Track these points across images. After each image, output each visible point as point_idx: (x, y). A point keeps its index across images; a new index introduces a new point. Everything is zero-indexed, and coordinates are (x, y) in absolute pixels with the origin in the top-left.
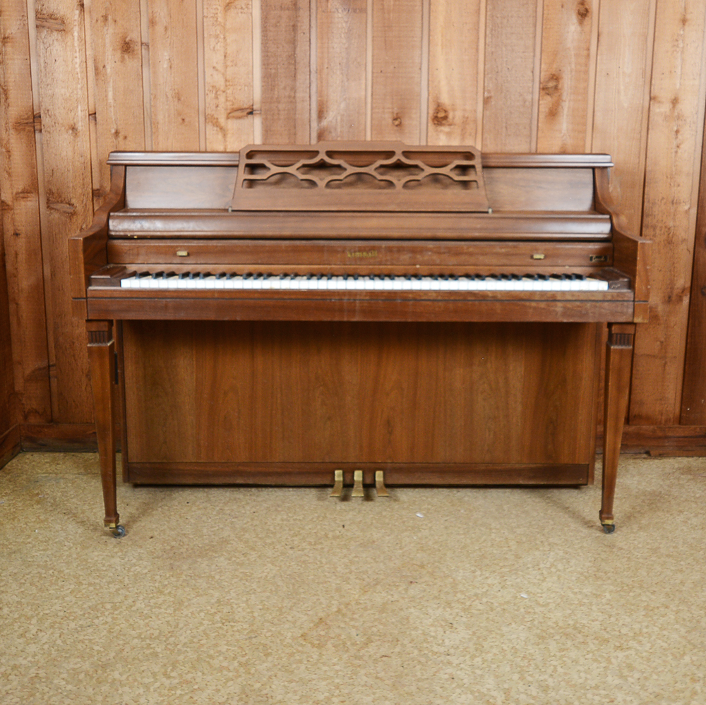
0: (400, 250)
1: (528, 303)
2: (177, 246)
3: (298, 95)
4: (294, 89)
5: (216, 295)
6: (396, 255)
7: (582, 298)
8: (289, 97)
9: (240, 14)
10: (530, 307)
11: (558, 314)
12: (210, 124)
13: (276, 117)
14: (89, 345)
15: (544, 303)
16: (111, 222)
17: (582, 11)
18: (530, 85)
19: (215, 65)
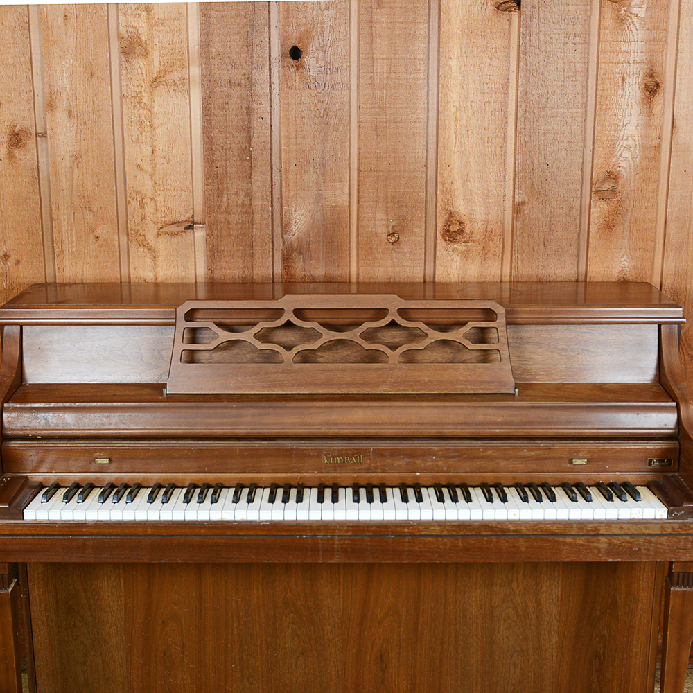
0: (394, 454)
2: (96, 451)
3: (254, 203)
4: (249, 195)
5: (150, 532)
6: (388, 461)
7: (633, 531)
8: (243, 205)
9: (172, 93)
10: (565, 544)
11: (601, 551)
12: (135, 242)
13: (225, 233)
16: (5, 417)
17: (651, 84)
18: (578, 186)
19: (139, 162)
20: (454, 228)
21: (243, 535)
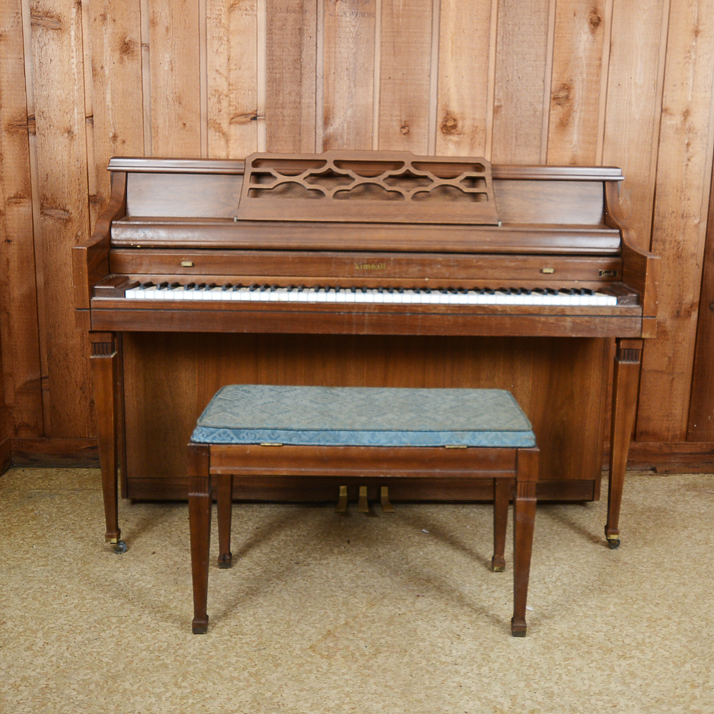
0: (409, 262)
1: (537, 318)
2: (182, 257)
3: (303, 101)
4: (299, 95)
5: (223, 307)
6: (404, 268)
7: (590, 313)
8: (295, 102)
9: (244, 16)
10: (539, 322)
11: (567, 329)
12: (212, 129)
13: (280, 123)
14: (91, 357)
15: (553, 318)
16: (113, 231)
17: (595, 19)
18: (541, 94)
19: (218, 68)
20: (450, 123)
21: (296, 311)
